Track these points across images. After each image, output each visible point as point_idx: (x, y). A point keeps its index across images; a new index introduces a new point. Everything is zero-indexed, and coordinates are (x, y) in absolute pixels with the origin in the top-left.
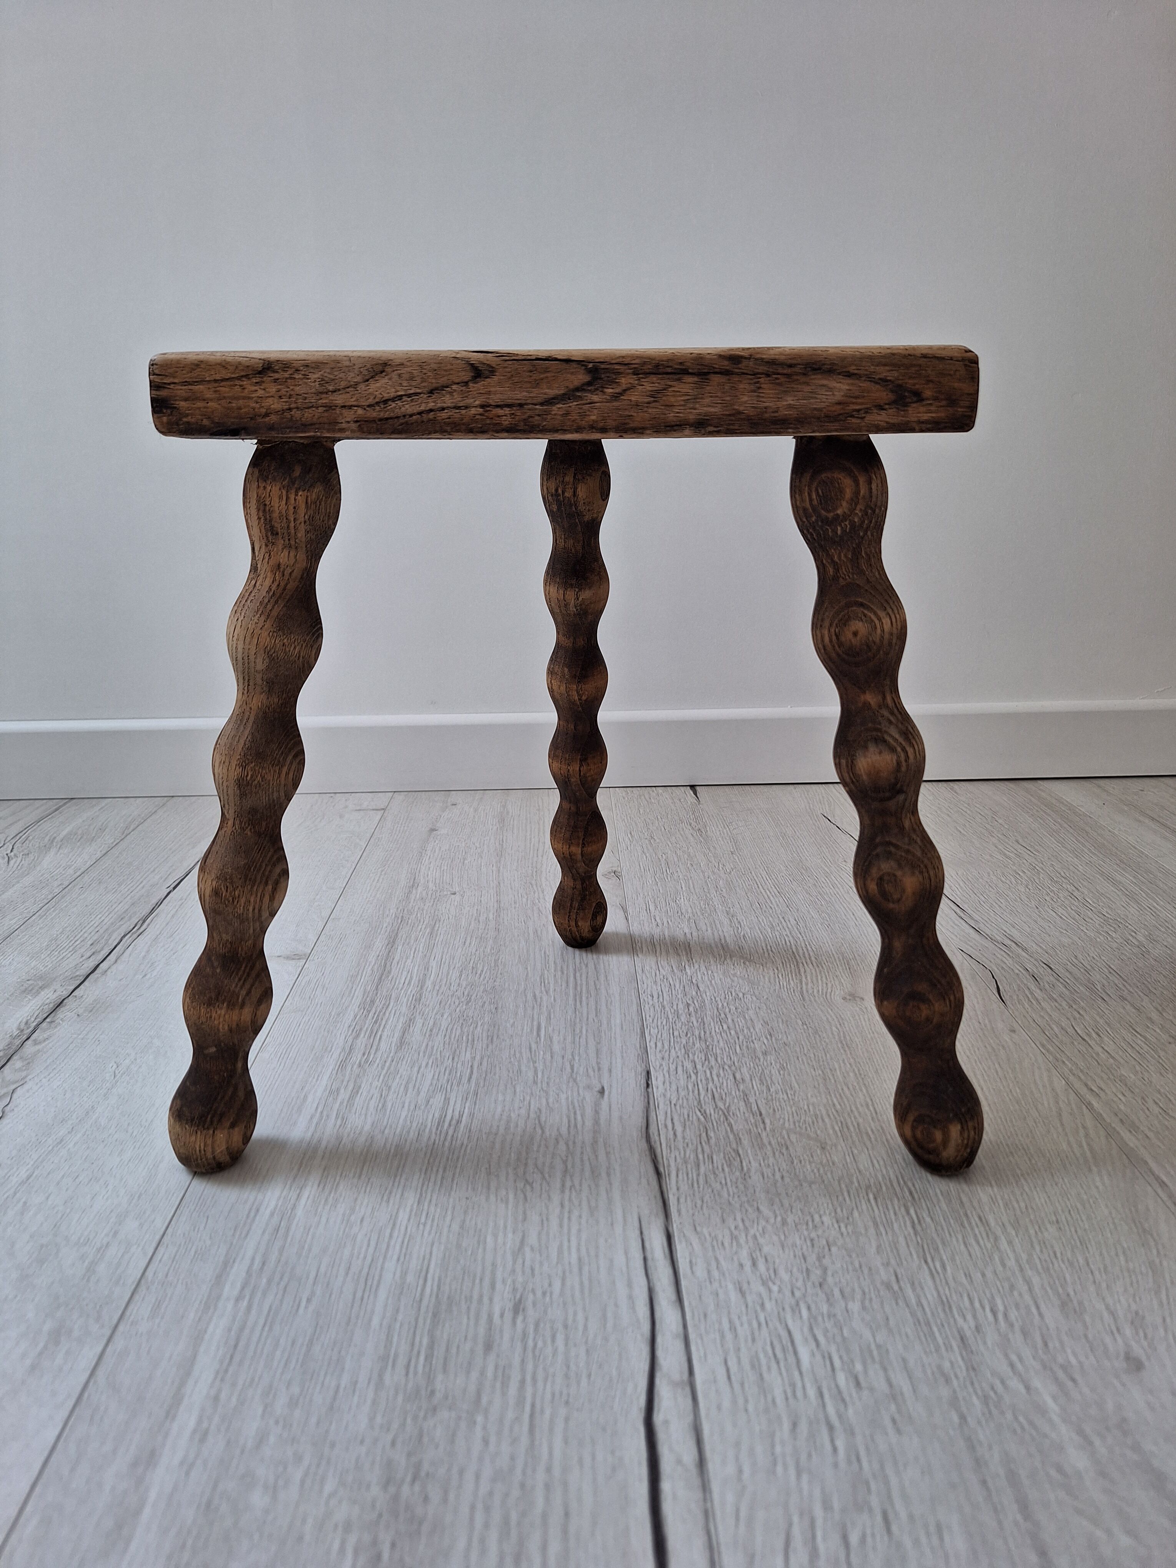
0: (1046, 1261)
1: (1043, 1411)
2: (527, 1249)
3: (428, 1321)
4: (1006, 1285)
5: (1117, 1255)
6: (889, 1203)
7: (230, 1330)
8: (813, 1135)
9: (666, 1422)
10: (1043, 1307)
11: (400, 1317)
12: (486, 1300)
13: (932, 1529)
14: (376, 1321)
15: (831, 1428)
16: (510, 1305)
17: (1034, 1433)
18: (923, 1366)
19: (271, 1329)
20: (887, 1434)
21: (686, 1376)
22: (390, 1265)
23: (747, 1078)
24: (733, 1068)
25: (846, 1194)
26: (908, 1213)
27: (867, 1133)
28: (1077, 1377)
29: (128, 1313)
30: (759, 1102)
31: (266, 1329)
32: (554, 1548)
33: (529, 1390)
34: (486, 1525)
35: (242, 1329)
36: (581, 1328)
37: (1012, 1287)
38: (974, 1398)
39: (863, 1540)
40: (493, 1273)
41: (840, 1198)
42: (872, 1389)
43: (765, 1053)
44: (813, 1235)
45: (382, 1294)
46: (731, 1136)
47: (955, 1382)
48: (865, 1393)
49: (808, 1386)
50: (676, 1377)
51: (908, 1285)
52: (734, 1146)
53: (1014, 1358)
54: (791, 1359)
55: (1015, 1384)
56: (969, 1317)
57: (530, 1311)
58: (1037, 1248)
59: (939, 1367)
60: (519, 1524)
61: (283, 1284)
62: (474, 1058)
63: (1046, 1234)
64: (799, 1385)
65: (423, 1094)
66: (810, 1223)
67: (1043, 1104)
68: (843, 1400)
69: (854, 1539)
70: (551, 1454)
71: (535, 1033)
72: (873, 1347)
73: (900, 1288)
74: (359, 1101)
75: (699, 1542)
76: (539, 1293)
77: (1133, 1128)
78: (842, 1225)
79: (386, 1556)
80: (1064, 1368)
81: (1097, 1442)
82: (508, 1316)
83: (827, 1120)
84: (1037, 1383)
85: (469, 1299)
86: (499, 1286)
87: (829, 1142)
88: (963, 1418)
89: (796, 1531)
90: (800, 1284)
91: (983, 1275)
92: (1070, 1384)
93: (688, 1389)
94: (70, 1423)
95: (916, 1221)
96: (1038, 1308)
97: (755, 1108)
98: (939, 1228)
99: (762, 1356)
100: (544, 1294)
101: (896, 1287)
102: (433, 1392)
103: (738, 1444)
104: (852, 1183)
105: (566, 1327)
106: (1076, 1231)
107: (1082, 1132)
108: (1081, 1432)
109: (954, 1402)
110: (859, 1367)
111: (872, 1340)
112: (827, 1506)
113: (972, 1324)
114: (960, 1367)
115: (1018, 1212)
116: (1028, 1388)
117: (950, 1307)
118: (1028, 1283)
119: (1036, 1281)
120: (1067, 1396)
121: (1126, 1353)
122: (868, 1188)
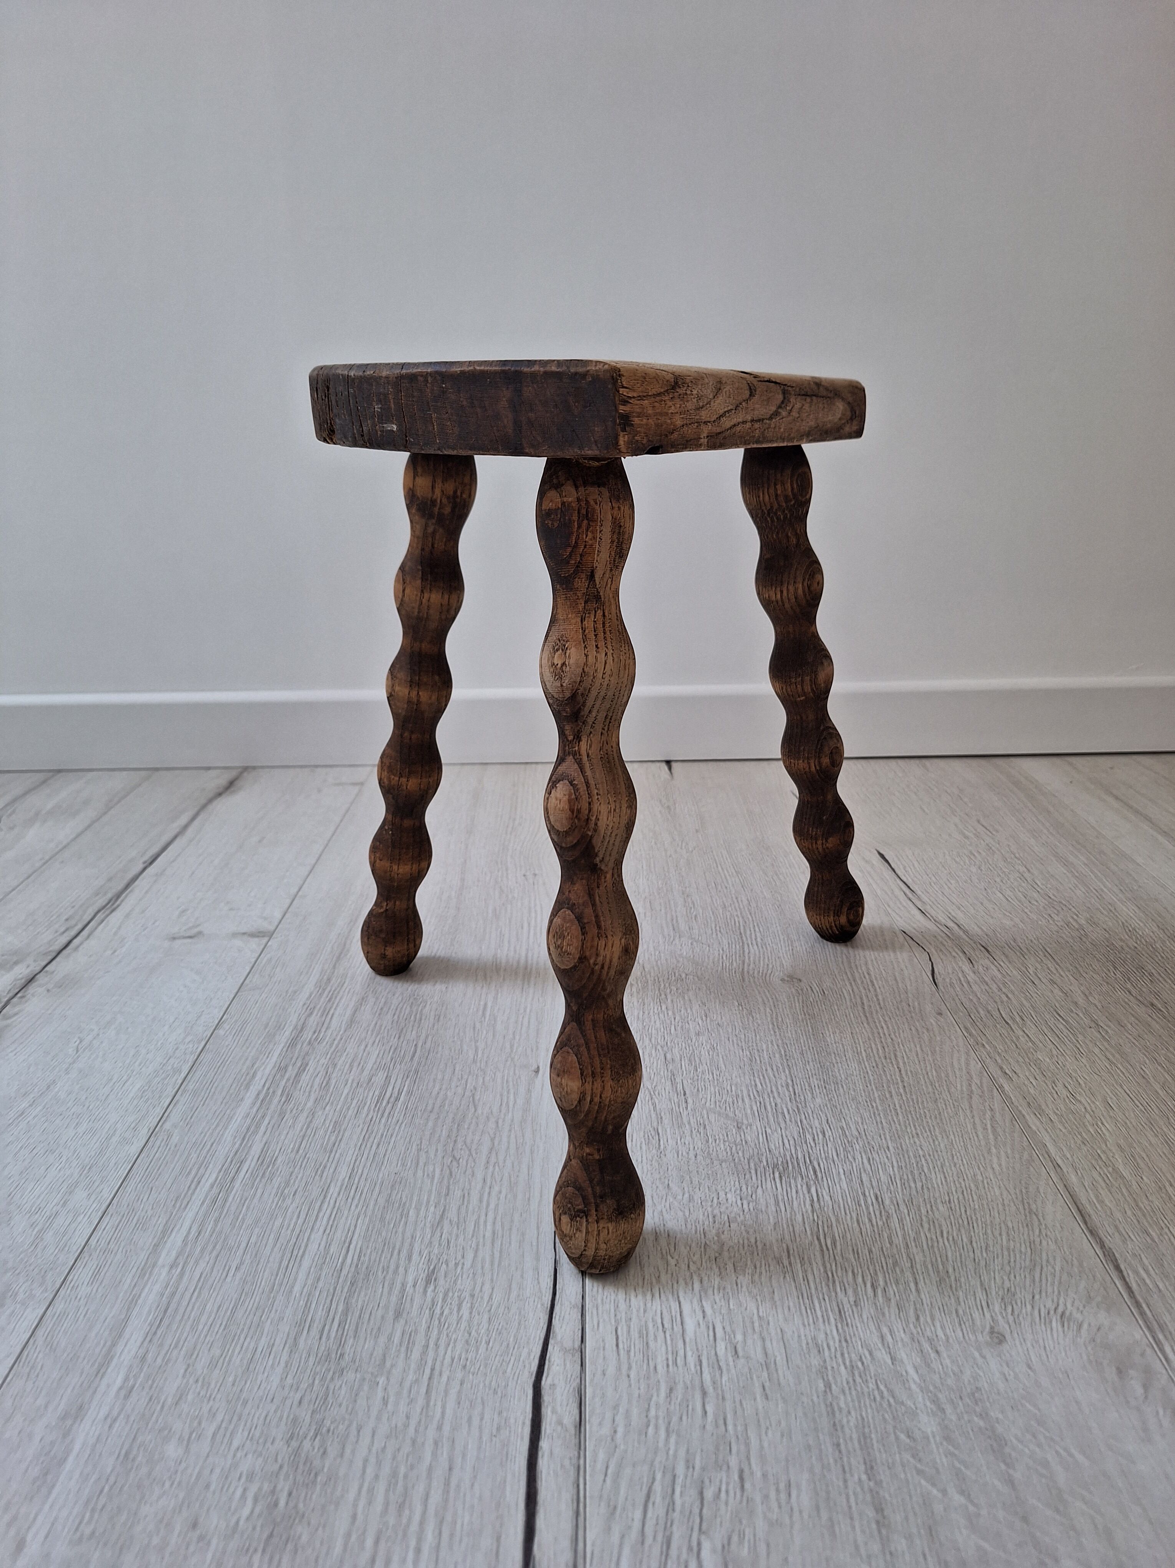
0: (932, 1239)
1: (904, 1381)
2: (446, 1223)
3: (346, 1290)
4: (890, 1262)
5: (1000, 1234)
6: (792, 1181)
7: (162, 1295)
8: (731, 1115)
9: (553, 1386)
10: (921, 1284)
11: (321, 1284)
12: (401, 1270)
13: (782, 1486)
14: (297, 1289)
15: (704, 1393)
16: (423, 1276)
17: (892, 1400)
18: (799, 1337)
19: (200, 1293)
20: (755, 1399)
21: (578, 1343)
22: (317, 1236)
23: (677, 1059)
24: (665, 1048)
25: (753, 1172)
26: (809, 1191)
27: (783, 1113)
28: (941, 1349)
29: (70, 1278)
30: (685, 1082)
31: (196, 1294)
32: (435, 1498)
33: (431, 1353)
34: (377, 1477)
35: (173, 1294)
36: (486, 1298)
37: (895, 1263)
38: (842, 1368)
39: (717, 1496)
40: (411, 1245)
41: (748, 1176)
42: (748, 1358)
43: (698, 1034)
44: (716, 1211)
45: (306, 1263)
46: (654, 1116)
47: (827, 1353)
48: (742, 1361)
49: (689, 1354)
50: (568, 1344)
51: (798, 1261)
52: (655, 1124)
53: (885, 1330)
54: (678, 1328)
55: (882, 1355)
56: (850, 1292)
57: (441, 1282)
58: (926, 1226)
59: (814, 1338)
60: (406, 1477)
61: (215, 1253)
62: (418, 1037)
63: (936, 1213)
64: (681, 1353)
65: (366, 1073)
66: (715, 1200)
67: (956, 1088)
68: (720, 1368)
69: (709, 1494)
70: (443, 1413)
71: (480, 1013)
72: (756, 1317)
73: (790, 1264)
74: (305, 1078)
75: (567, 1495)
76: (452, 1264)
77: (1039, 1111)
78: (745, 1202)
79: (282, 1503)
80: (930, 1340)
81: (949, 1410)
82: (421, 1284)
83: (747, 1100)
84: (902, 1354)
85: (386, 1269)
86: (415, 1257)
87: (745, 1122)
88: (828, 1386)
89: (657, 1487)
90: (696, 1258)
91: (870, 1251)
92: (933, 1355)
93: (578, 1355)
94: (9, 1379)
95: (815, 1199)
96: (916, 1284)
97: (680, 1087)
98: (836, 1206)
99: (650, 1325)
100: (456, 1265)
101: (786, 1262)
102: (342, 1355)
103: (616, 1407)
104: (761, 1162)
105: (472, 1296)
106: (966, 1211)
107: (989, 1114)
108: (935, 1401)
109: (822, 1371)
110: (739, 1337)
111: (755, 1312)
112: (689, 1464)
113: (852, 1299)
114: (833, 1338)
115: (914, 1192)
116: (893, 1359)
117: (834, 1282)
118: (912, 1261)
119: (919, 1258)
120: (928, 1366)
121: (992, 1328)
122: (776, 1166)
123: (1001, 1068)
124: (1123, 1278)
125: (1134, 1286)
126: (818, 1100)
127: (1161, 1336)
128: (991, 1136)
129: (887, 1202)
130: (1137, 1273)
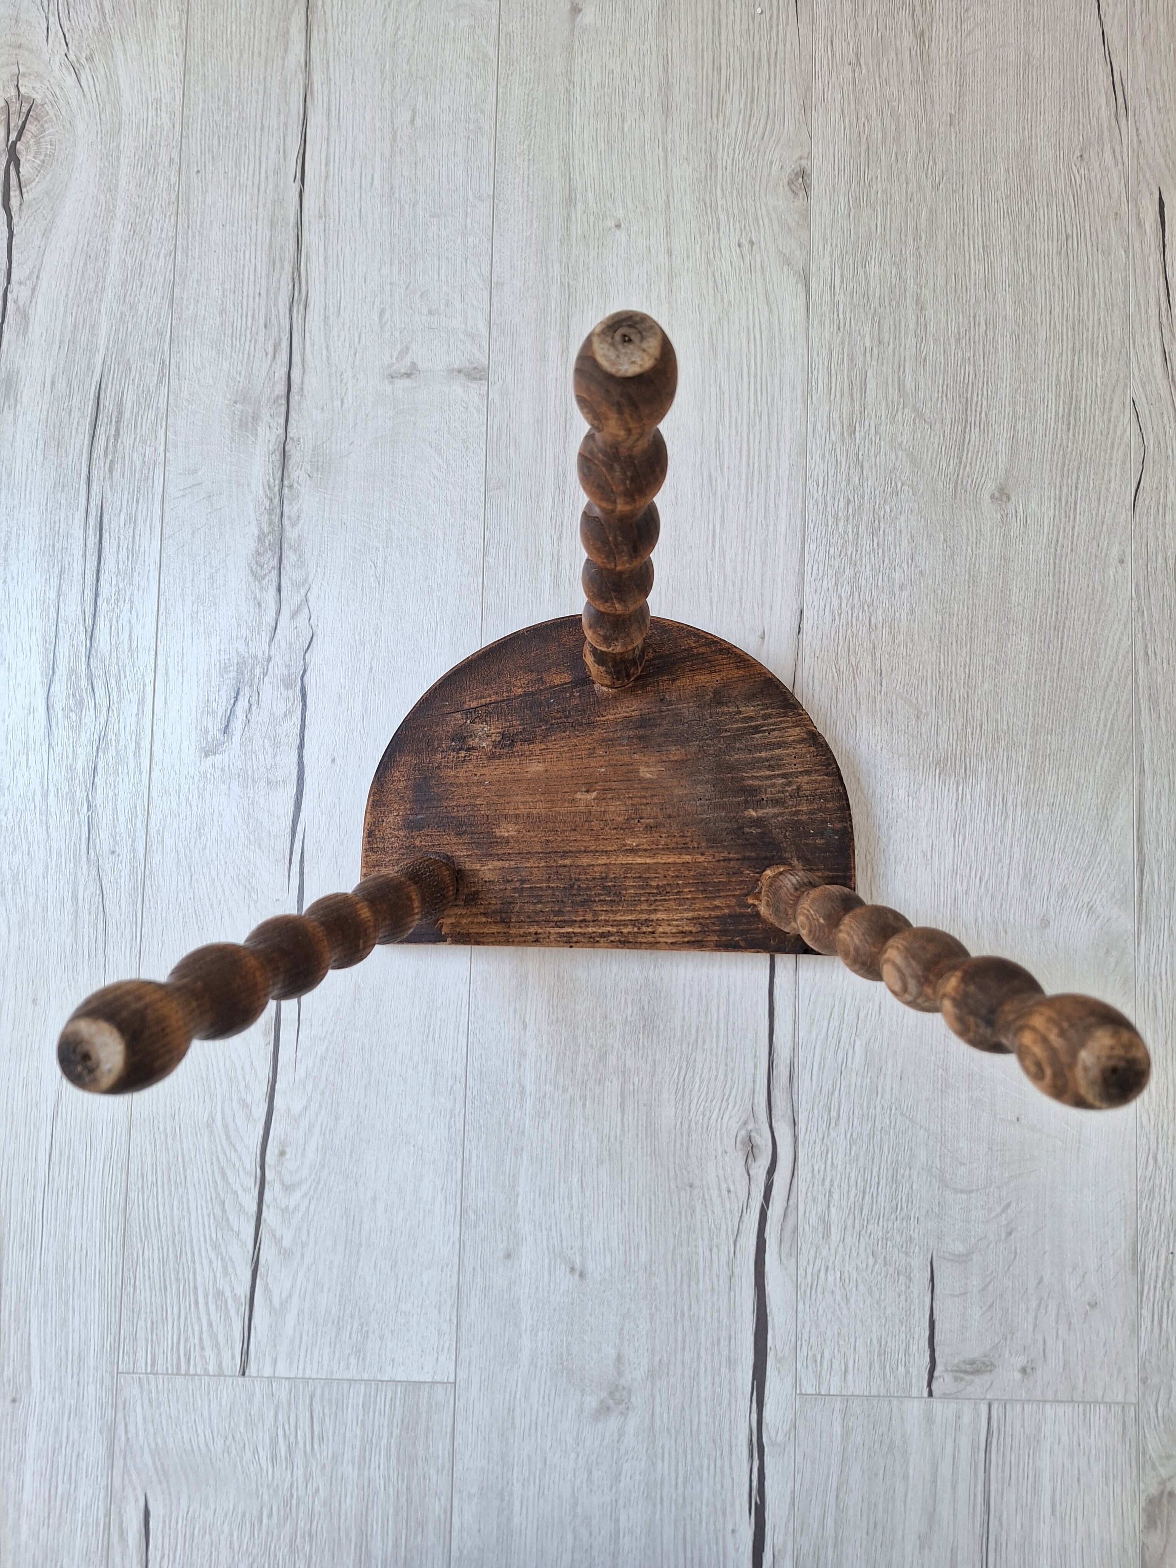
0: (1029, 841)
4: (997, 859)
5: (1077, 838)
6: (948, 780)
8: (914, 701)
10: (1012, 878)
13: (900, 1013)
24: (871, 609)
25: (921, 768)
26: (958, 791)
27: (955, 701)
30: (883, 657)
32: (723, 1009)
34: (691, 995)
37: (1000, 860)
39: (866, 1016)
41: (916, 772)
44: (890, 809)
46: (854, 700)
52: (854, 710)
53: (979, 914)
58: (1029, 829)
60: (706, 996)
63: (1040, 815)
69: (862, 1015)
73: (932, 855)
75: (790, 1012)
77: (1155, 708)
78: (910, 799)
79: (646, 1008)
83: (929, 683)
87: (924, 711)
89: (836, 1009)
91: (986, 849)
92: (1003, 934)
95: (960, 799)
96: (1008, 878)
97: (877, 667)
98: (973, 805)
101: (929, 856)
104: (928, 757)
107: (1115, 708)
112: (854, 998)
113: (965, 888)
115: (1031, 792)
118: (1011, 858)
119: (1016, 856)
120: (997, 941)
121: (1044, 916)
122: (938, 762)
123: (1146, 646)
124: (1141, 881)
125: (1145, 888)
126: (986, 685)
127: (1143, 928)
128: (1107, 734)
129: (1010, 803)
130: (1152, 876)
